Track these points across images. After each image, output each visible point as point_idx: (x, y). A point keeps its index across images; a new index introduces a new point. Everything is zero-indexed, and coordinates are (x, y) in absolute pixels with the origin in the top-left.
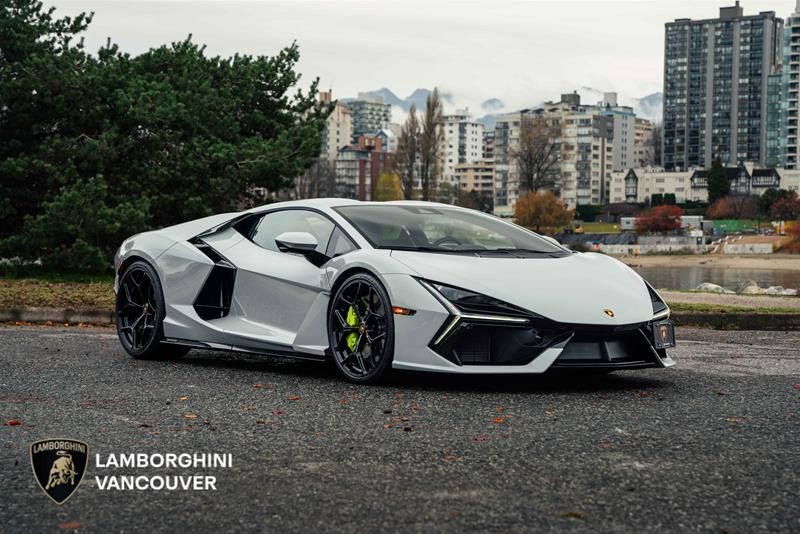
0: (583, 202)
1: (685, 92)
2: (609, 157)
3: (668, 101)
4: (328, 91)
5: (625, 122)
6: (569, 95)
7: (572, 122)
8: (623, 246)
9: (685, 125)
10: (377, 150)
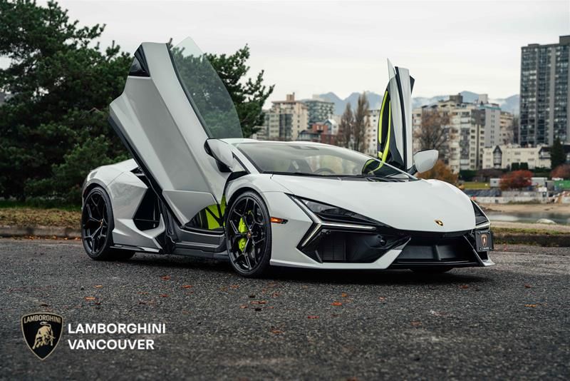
0: (465, 168)
1: (535, 94)
2: (482, 138)
3: (523, 100)
4: (292, 94)
5: (493, 114)
6: (455, 96)
7: (457, 114)
8: (492, 198)
9: (535, 116)
10: (325, 133)
